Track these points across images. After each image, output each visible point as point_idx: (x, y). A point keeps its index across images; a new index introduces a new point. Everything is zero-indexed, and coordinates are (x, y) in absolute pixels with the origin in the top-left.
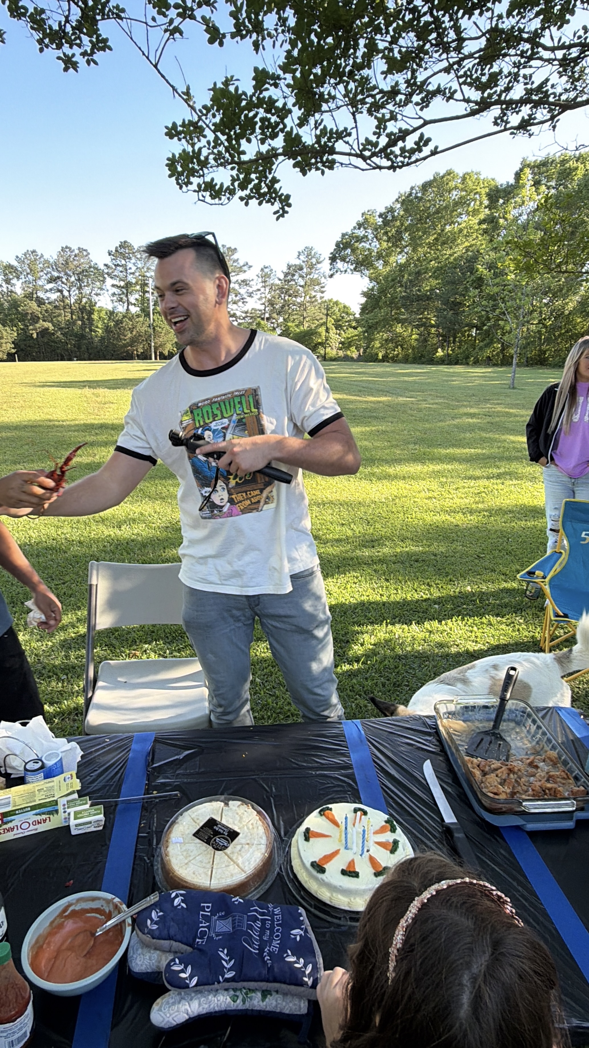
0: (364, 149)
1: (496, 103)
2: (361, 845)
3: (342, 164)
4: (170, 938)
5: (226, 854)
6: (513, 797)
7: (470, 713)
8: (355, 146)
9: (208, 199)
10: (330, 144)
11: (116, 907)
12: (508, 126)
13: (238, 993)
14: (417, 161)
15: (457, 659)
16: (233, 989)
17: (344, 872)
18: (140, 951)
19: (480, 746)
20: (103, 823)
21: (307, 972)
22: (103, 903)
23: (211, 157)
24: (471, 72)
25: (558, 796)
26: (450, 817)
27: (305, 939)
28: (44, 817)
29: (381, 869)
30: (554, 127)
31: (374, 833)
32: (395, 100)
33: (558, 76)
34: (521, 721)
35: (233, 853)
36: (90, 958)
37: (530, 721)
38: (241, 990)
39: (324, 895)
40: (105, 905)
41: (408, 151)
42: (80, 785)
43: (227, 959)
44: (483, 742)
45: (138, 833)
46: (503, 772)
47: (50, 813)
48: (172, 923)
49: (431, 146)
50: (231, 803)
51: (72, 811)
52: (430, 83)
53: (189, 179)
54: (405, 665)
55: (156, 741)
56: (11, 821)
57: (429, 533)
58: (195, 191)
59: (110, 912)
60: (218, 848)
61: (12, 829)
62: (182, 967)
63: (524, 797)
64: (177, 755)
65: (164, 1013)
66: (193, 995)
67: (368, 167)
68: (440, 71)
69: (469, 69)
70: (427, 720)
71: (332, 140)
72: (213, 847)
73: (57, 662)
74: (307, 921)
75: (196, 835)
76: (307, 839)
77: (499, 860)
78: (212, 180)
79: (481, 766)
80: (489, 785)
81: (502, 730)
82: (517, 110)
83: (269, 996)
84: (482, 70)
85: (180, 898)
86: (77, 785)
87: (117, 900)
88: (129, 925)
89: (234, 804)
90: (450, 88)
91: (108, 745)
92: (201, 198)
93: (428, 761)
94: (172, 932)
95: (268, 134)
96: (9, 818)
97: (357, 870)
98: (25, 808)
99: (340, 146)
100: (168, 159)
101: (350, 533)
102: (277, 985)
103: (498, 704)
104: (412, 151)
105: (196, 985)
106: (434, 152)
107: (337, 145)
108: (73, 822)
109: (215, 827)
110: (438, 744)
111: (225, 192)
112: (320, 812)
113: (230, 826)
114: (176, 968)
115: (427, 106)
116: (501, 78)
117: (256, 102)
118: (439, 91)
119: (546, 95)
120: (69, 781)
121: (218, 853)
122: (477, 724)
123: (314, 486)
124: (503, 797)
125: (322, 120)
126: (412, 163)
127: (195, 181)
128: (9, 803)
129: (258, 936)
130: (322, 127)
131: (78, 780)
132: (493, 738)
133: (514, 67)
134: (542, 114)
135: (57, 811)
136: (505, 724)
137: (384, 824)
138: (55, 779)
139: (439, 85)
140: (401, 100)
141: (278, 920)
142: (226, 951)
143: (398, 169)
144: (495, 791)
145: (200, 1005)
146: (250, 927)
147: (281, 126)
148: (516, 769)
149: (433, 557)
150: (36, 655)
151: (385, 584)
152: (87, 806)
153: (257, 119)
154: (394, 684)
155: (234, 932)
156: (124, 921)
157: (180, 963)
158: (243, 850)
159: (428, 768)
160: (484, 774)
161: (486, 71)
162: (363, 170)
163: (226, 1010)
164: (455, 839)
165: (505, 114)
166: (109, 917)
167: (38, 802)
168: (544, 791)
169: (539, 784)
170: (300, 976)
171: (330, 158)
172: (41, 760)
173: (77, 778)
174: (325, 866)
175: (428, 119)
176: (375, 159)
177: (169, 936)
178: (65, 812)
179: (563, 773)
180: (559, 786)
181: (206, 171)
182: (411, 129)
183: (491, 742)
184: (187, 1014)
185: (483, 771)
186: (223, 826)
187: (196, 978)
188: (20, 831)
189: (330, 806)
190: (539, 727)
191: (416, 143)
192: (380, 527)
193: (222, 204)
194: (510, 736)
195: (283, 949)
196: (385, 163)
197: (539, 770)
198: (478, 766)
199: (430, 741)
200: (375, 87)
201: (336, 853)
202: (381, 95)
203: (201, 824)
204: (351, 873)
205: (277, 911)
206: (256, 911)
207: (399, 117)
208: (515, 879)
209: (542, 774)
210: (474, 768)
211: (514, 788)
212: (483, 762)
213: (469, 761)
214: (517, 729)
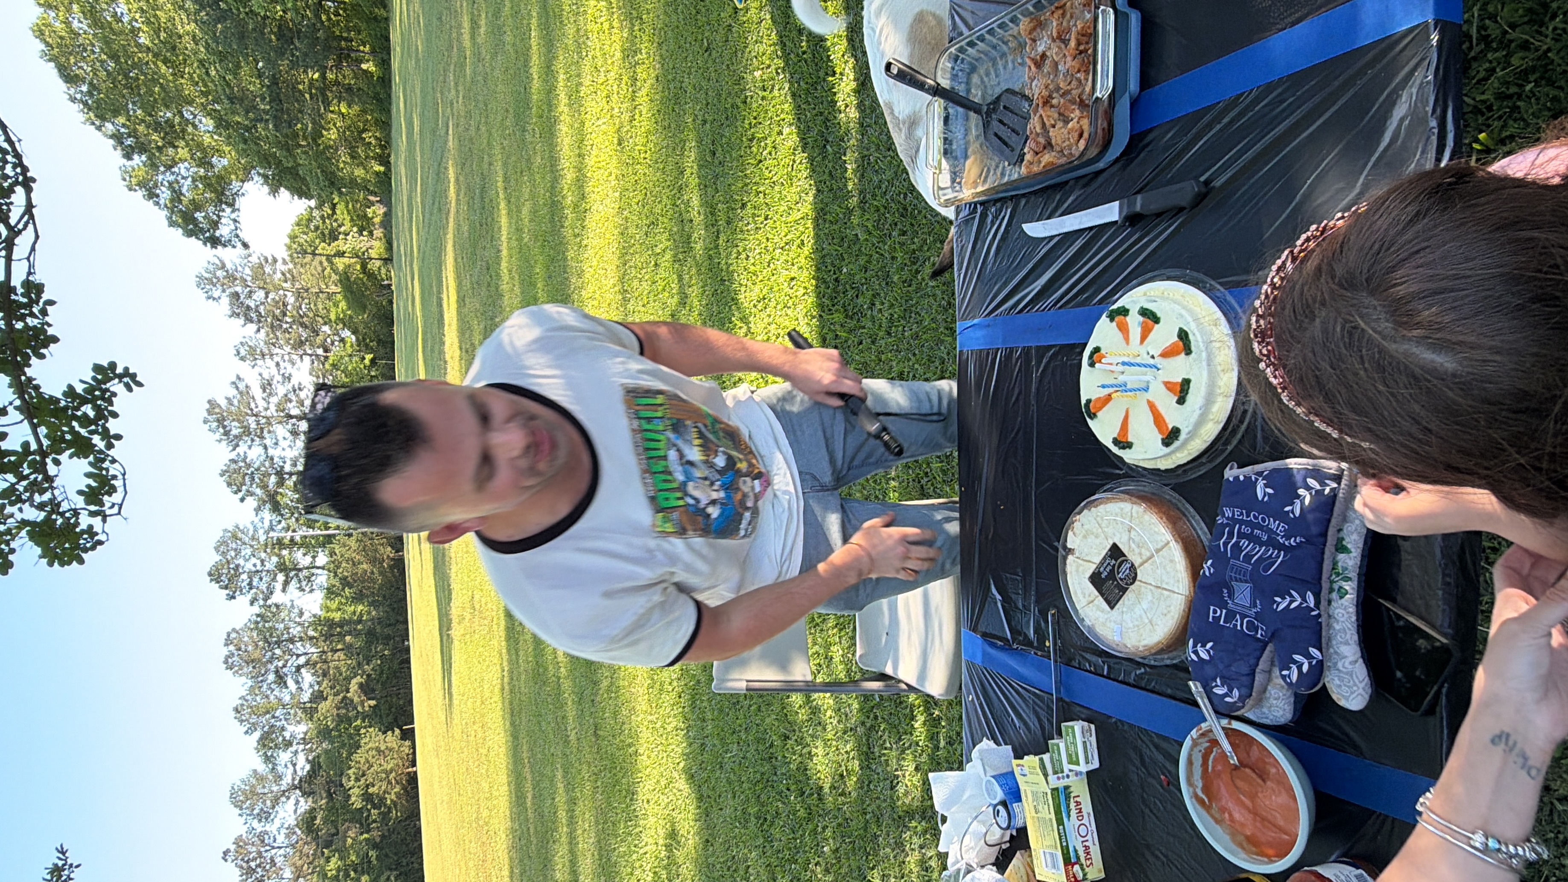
2: (1143, 369)
4: (1252, 674)
5: (1141, 564)
6: (1088, 106)
7: (954, 147)
9: (117, 498)
11: (1203, 735)
13: (1336, 586)
15: (868, 111)
16: (1330, 593)
17: (1181, 401)
18: (1265, 710)
19: (1007, 139)
20: (1086, 724)
21: (1318, 487)
22: (1196, 750)
23: (37, 498)
25: (1091, 31)
26: (1110, 208)
27: (1272, 479)
28: (1072, 805)
29: (1181, 343)
31: (1128, 343)
34: (970, 64)
35: (1140, 554)
36: (1268, 774)
37: (970, 50)
38: (1332, 582)
39: (1211, 431)
40: (1199, 748)
42: (1032, 756)
43: (1288, 599)
44: (1000, 134)
45: (1103, 676)
46: (1049, 116)
47: (1068, 797)
48: (1233, 669)
50: (1069, 545)
51: (1066, 767)
53: (83, 532)
54: (874, 196)
55: (974, 630)
56: (1076, 851)
57: (669, 127)
58: (104, 521)
59: (1209, 741)
60: (1133, 578)
61: (1087, 848)
62: (1294, 667)
63: (1088, 89)
64: (996, 603)
65: (1352, 693)
66: (1331, 650)
70: (961, 215)
72: (1132, 584)
73: (856, 705)
74: (1248, 469)
75: (1112, 604)
76: (1128, 445)
77: (1180, 146)
78: (80, 493)
79: (1037, 149)
80: (1067, 143)
81: (983, 97)
83: (1344, 543)
85: (1199, 648)
86: (1031, 760)
87: (1194, 733)
88: (1230, 723)
89: (1072, 540)
91: (978, 698)
92: (115, 510)
93: (1024, 226)
94: (1245, 670)
96: (1072, 854)
97: (1180, 380)
98: (1059, 834)
100: (51, 564)
101: (668, 256)
102: (1331, 531)
103: (942, 101)
105: (1320, 650)
108: (1083, 768)
109: (1103, 576)
110: (998, 205)
111: (101, 469)
112: (1092, 418)
113: (1104, 553)
114: (1295, 678)
120: (1026, 770)
121: (1139, 578)
122: (972, 137)
123: (595, 303)
124: (1085, 123)
127: (85, 521)
128: (1052, 854)
129: (1261, 547)
131: (1026, 757)
132: (994, 116)
135: (1066, 788)
136: (973, 91)
137: (1114, 324)
138: (1022, 787)
141: (1242, 514)
142: (1278, 599)
144: (1076, 135)
145: (1347, 643)
146: (1248, 557)
148: (1045, 93)
149: (708, 126)
150: (845, 733)
151: (749, 210)
152: (1062, 746)
154: (902, 216)
155: (1252, 580)
156: (1223, 729)
157: (1289, 669)
158: (1137, 539)
159: (1035, 229)
160: (1049, 145)
162: (37, 237)
163: (1357, 606)
164: (1145, 213)
166: (1215, 742)
167: (1053, 816)
168: (1081, 52)
169: (1069, 59)
170: (1323, 499)
172: (995, 806)
173: (1022, 758)
174: (1170, 427)
176: (14, 218)
177: (1248, 675)
178: (1068, 776)
179: (1056, 15)
180: (1075, 25)
181: (65, 506)
183: (1001, 121)
184: (1356, 662)
185: (1045, 148)
186: (1102, 563)
187: (1311, 649)
188: (1089, 837)
189: (1083, 402)
190: (982, 39)
192: (660, 206)
193: (124, 475)
194: (992, 86)
195: (1283, 517)
197: (1048, 54)
198: (1037, 154)
199: (996, 217)
201: (1152, 407)
203: (1096, 593)
204: (1182, 391)
205: (1228, 513)
206: (1226, 544)
208: (1209, 126)
209: (1055, 50)
210: (1040, 162)
211: (1073, 102)
212: (1030, 144)
213: (1027, 167)
214: (982, 72)
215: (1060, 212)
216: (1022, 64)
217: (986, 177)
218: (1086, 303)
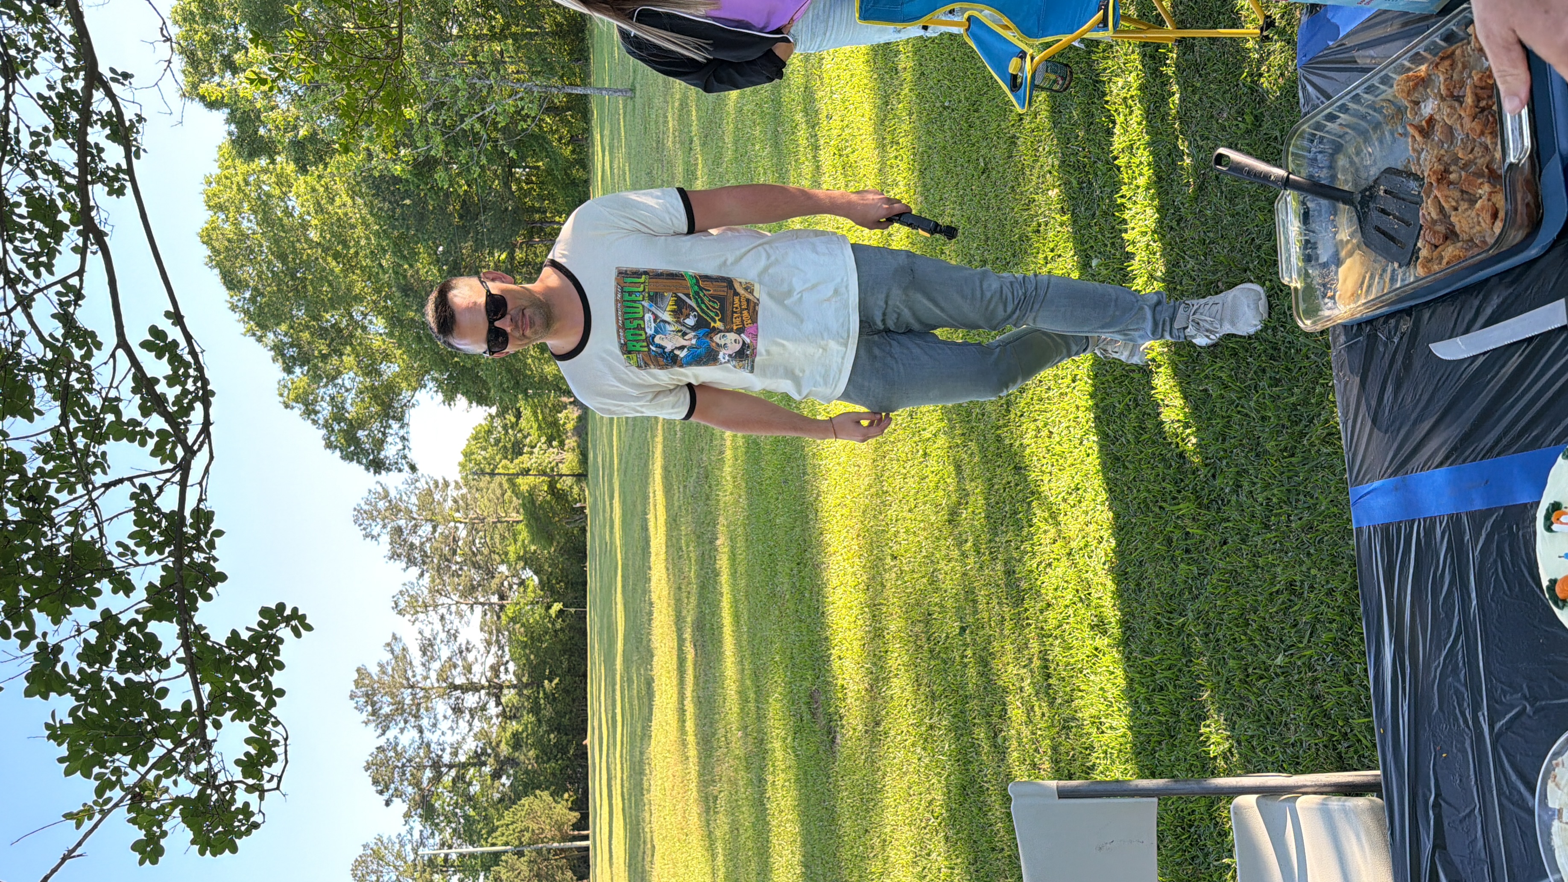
0: (172, 457)
1: (84, 196)
3: (200, 500)
7: (1320, 250)
8: (168, 475)
10: (164, 524)
12: (124, 166)
14: (193, 353)
19: (1392, 233)
23: (193, 769)
24: (30, 256)
26: (1553, 310)
30: (126, 76)
32: (79, 391)
33: (33, 77)
34: (1333, 142)
37: (1329, 125)
41: (175, 370)
44: (1382, 227)
46: (1447, 196)
49: (166, 325)
50: (1551, 804)
52: (51, 335)
53: (238, 811)
58: (261, 798)
63: (1498, 155)
67: (206, 447)
68: (29, 317)
69: (24, 260)
71: (156, 519)
78: (238, 762)
79: (1436, 242)
80: (1477, 228)
81: (1356, 184)
82: (95, 151)
84: (22, 229)
89: (1555, 795)
90: (58, 293)
92: (274, 784)
93: (1432, 346)
95: (148, 655)
99: (168, 502)
100: (202, 852)
104: (176, 360)
106: (176, 317)
107: (166, 510)
110: (1392, 322)
111: (263, 733)
115: (93, 335)
116: (37, 188)
117: (89, 686)
118: (66, 318)
119: (67, 95)
122: (1344, 235)
124: (1500, 200)
125: (119, 544)
126: (197, 361)
127: (241, 797)
130: (131, 543)
132: (1372, 205)
133: (17, 165)
134: (101, 104)
136: (1339, 176)
139: (54, 316)
140: (78, 380)
143: (209, 388)
144: (1488, 217)
147: (134, 630)
148: (1439, 168)
153: (120, 679)
159: (1447, 350)
160: (1451, 235)
161: (25, 222)
162: (212, 458)
165: (103, 174)
168: (1481, 111)
169: (1467, 120)
171: (189, 521)
175: (115, 341)
176: (191, 437)
180: (1470, 76)
181: (221, 779)
182: (133, 370)
183: (1383, 211)
185: (1446, 238)
189: (1545, 583)
190: (1344, 108)
191: (159, 356)
194: (1366, 167)
196: (197, 415)
197: (1437, 117)
198: (1436, 247)
200: (55, 432)
202: (71, 418)
207: (113, 394)
209: (1446, 111)
210: (1442, 258)
211: (1479, 174)
212: (1426, 234)
213: (1424, 266)
214: (1351, 150)
215: (1481, 320)
216: (1405, 135)
217: (1370, 286)
218: (1535, 444)
